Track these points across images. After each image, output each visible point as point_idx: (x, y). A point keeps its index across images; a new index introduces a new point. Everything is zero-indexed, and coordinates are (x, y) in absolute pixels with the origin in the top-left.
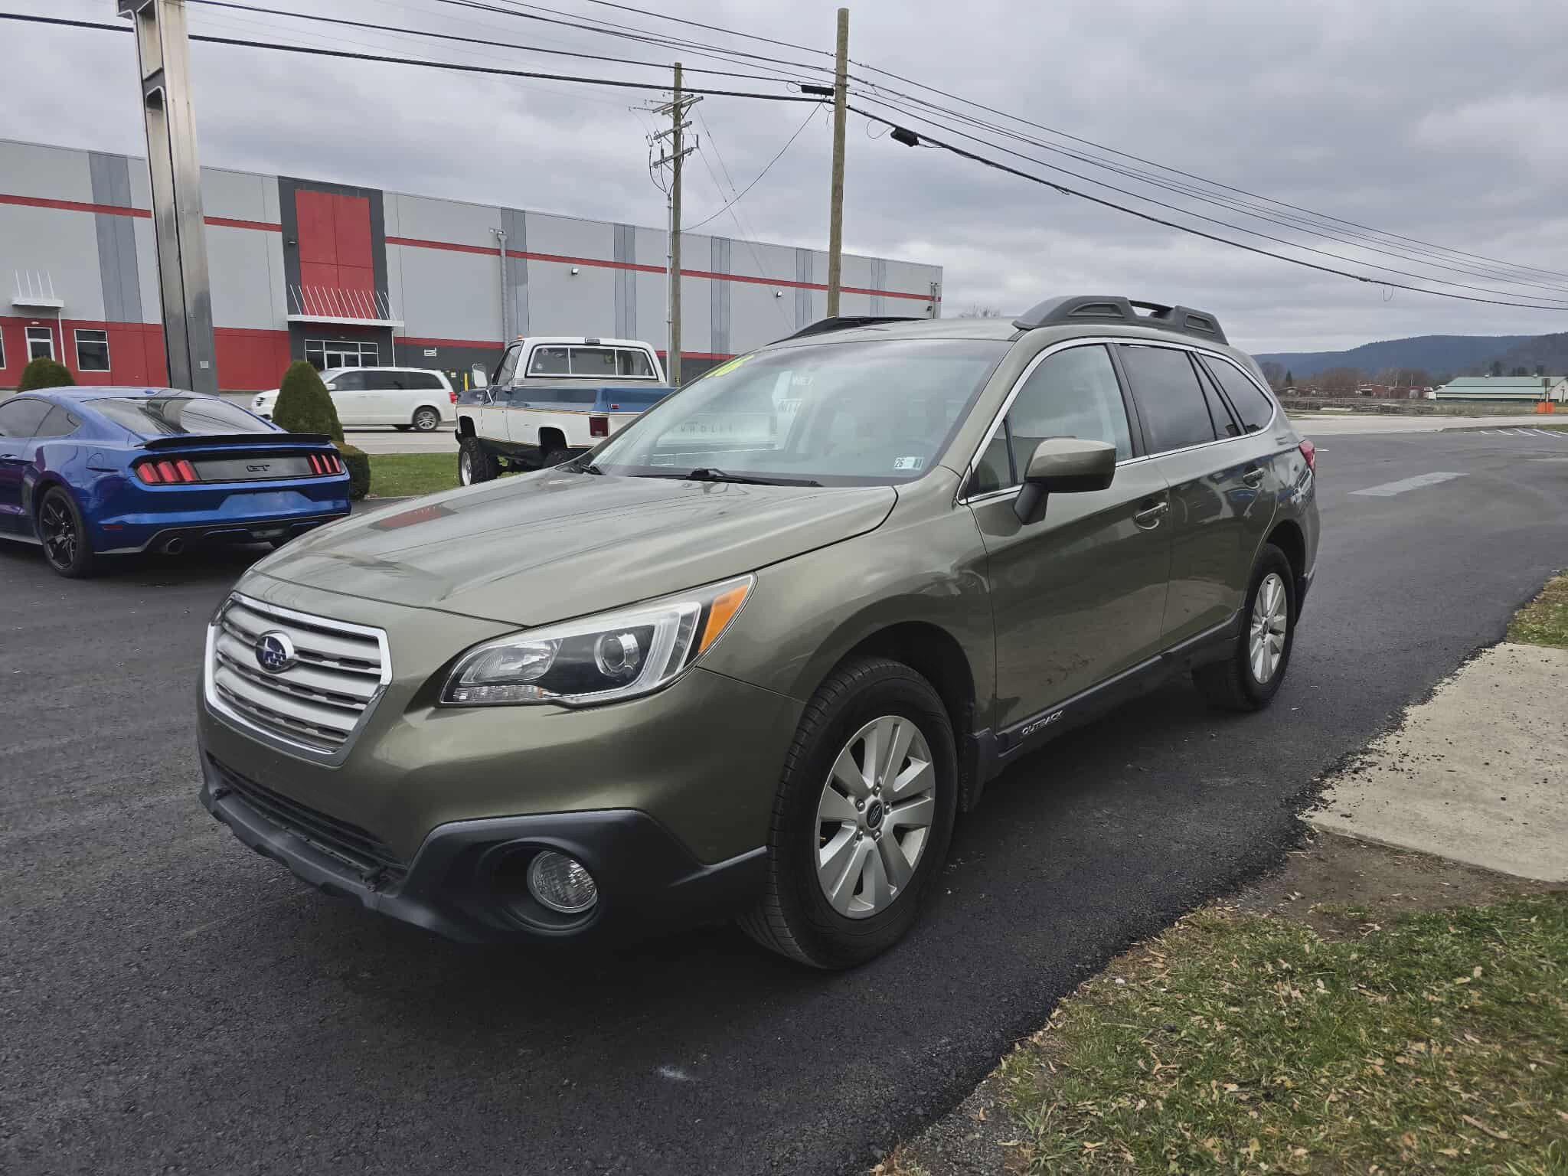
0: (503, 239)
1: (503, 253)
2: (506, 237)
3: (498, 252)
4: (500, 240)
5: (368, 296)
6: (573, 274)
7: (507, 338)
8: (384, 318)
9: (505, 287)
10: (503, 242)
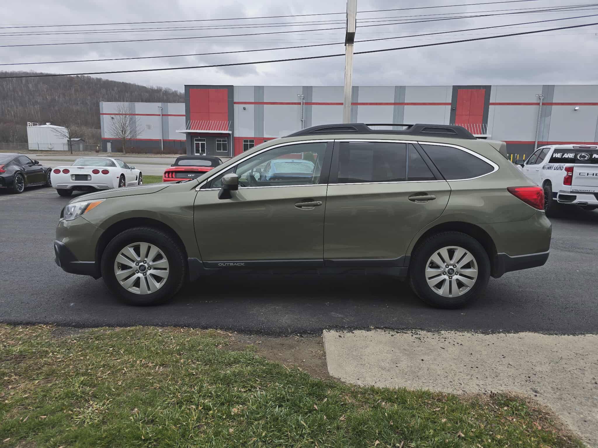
0: (542, 98)
1: (541, 104)
2: (543, 97)
3: (538, 104)
4: (540, 99)
5: (479, 126)
6: (575, 110)
7: (537, 139)
8: (484, 134)
9: (539, 118)
10: (541, 100)
